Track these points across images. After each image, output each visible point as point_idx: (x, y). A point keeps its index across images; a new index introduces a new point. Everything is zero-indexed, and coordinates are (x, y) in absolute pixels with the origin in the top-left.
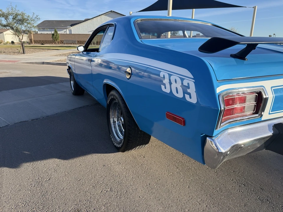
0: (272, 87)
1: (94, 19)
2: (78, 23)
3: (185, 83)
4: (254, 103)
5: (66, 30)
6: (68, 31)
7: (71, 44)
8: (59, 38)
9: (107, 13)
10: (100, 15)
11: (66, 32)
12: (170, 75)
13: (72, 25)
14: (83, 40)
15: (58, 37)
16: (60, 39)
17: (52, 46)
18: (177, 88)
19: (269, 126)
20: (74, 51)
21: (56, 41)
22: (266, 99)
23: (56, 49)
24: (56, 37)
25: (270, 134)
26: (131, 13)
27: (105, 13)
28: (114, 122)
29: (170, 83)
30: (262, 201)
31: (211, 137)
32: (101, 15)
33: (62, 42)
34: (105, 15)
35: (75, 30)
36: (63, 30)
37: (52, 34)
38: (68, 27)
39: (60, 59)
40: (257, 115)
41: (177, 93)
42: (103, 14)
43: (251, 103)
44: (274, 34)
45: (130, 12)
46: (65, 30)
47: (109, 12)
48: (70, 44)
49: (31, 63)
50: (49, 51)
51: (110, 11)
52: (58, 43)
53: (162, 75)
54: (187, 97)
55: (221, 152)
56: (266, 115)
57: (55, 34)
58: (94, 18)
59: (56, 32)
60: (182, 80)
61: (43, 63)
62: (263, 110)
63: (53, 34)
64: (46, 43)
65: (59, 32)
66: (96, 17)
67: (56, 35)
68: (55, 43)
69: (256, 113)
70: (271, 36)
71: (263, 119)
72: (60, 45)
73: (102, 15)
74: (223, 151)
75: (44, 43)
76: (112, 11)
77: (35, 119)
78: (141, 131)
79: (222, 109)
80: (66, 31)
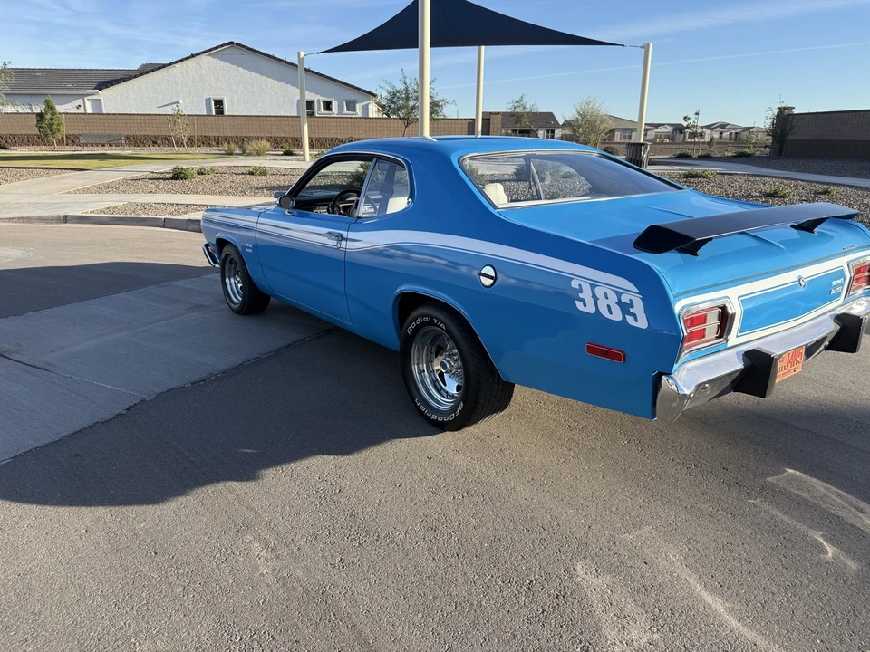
0: (739, 298)
1: (177, 65)
2: (124, 80)
3: (625, 299)
4: (718, 322)
5: (81, 100)
6: (88, 105)
7: (103, 145)
8: (61, 127)
9: (216, 48)
10: (193, 56)
11: (82, 108)
12: (593, 287)
13: (102, 86)
14: (144, 133)
15: (58, 125)
16: (64, 131)
17: (40, 153)
18: (608, 306)
19: (737, 353)
20: (138, 175)
21: (51, 138)
22: (733, 316)
23: (71, 169)
24: (50, 125)
25: (740, 366)
26: (302, 54)
27: (210, 50)
28: (421, 372)
29: (596, 299)
30: (729, 486)
31: (668, 374)
32: (199, 54)
33: (73, 140)
34: (210, 55)
35: (114, 101)
36: (70, 102)
37: (38, 114)
38: (89, 91)
39: (112, 205)
40: (722, 339)
41: (611, 313)
42: (204, 52)
43: (713, 323)
44: (697, 114)
45: (299, 53)
46: (79, 101)
47: (222, 46)
48: (100, 147)
49: (22, 219)
50: (54, 176)
51: (228, 44)
52: (60, 142)
53: (575, 284)
54: (630, 320)
55: (685, 395)
56: (733, 339)
57: (48, 116)
58: (176, 62)
59: (50, 108)
60: (619, 295)
61: (66, 219)
62: (729, 333)
63: (41, 116)
64: (15, 144)
65: (60, 109)
66: (181, 60)
67: (52, 119)
68: (50, 144)
69: (721, 336)
70: (689, 119)
71: (729, 345)
72: (68, 150)
73: (203, 56)
74: (687, 392)
75: (7, 142)
76: (232, 43)
77: (199, 382)
78: (506, 383)
79: (686, 334)
80: (82, 105)
